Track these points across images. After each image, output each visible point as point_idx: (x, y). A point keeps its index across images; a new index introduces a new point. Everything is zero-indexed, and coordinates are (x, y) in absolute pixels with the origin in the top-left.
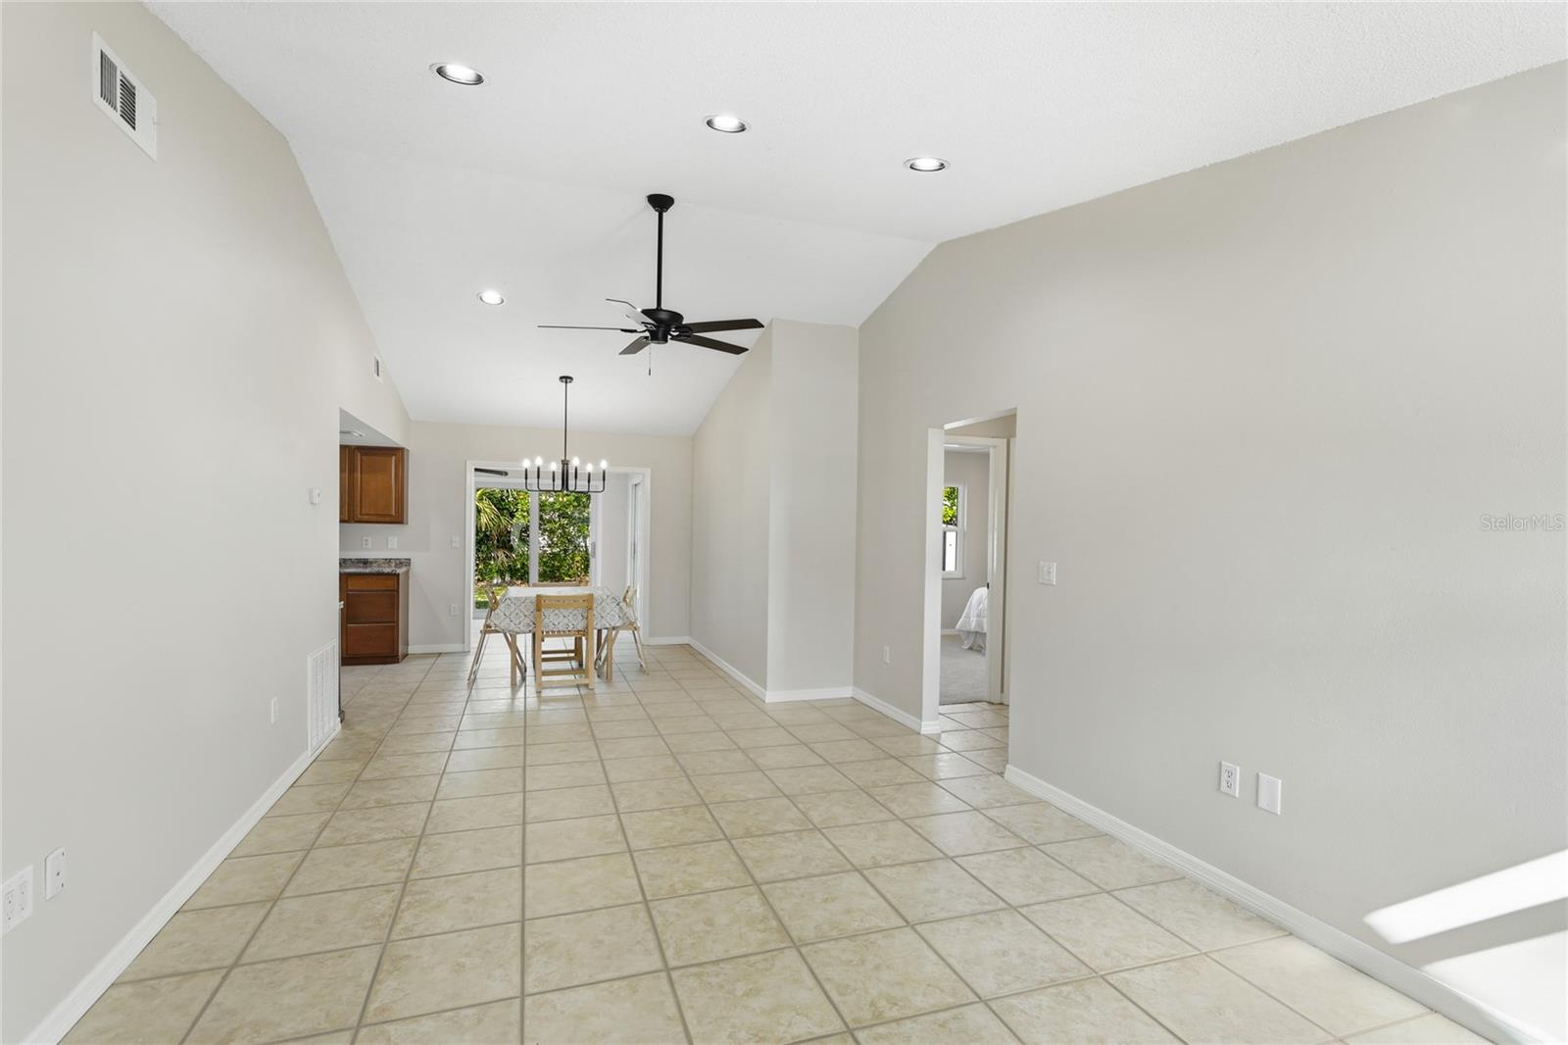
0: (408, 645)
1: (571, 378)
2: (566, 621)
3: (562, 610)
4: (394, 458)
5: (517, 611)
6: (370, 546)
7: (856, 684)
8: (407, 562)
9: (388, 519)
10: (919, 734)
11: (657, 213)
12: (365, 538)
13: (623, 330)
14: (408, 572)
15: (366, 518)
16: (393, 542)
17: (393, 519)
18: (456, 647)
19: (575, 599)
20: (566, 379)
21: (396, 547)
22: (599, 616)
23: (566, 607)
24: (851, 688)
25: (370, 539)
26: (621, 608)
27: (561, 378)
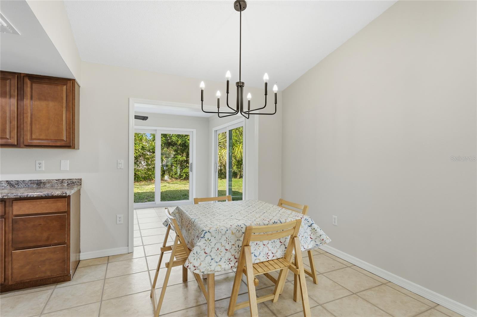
0: (80, 252)
2: (266, 250)
4: (65, 87)
5: (218, 245)
6: (43, 168)
8: (79, 182)
9: (59, 144)
12: (37, 162)
14: (79, 191)
15: (36, 142)
16: (66, 164)
17: (62, 143)
18: (123, 250)
21: (67, 169)
25: (43, 162)
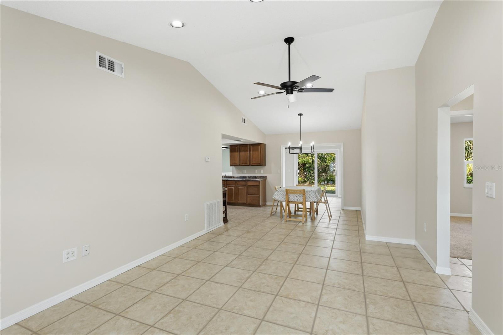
0: (266, 202)
1: (302, 114)
3: (296, 195)
4: (260, 147)
7: (416, 239)
8: (265, 177)
10: (435, 272)
11: (288, 45)
13: (277, 93)
15: (253, 164)
16: (262, 171)
17: (262, 165)
19: (300, 191)
20: (300, 115)
21: (263, 173)
22: (308, 197)
23: (297, 194)
24: (414, 240)
25: (256, 171)
26: (316, 195)
27: (299, 114)
